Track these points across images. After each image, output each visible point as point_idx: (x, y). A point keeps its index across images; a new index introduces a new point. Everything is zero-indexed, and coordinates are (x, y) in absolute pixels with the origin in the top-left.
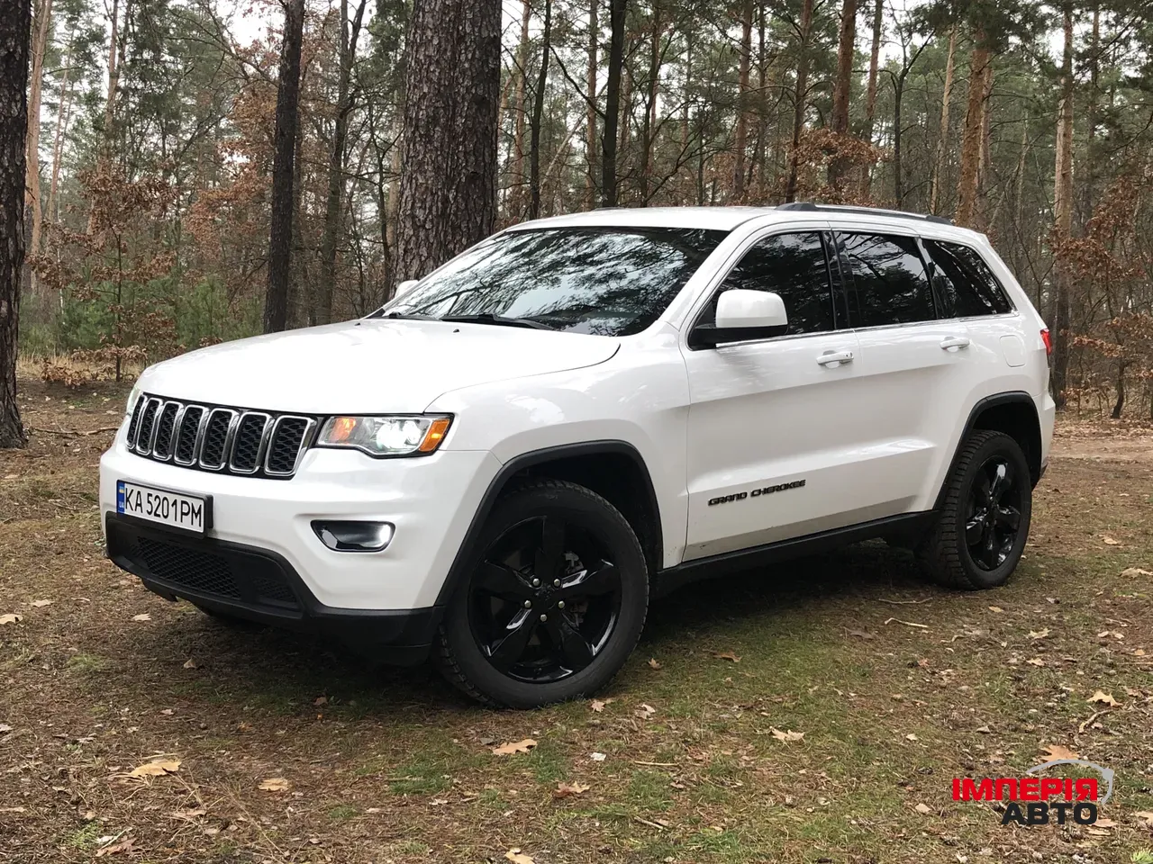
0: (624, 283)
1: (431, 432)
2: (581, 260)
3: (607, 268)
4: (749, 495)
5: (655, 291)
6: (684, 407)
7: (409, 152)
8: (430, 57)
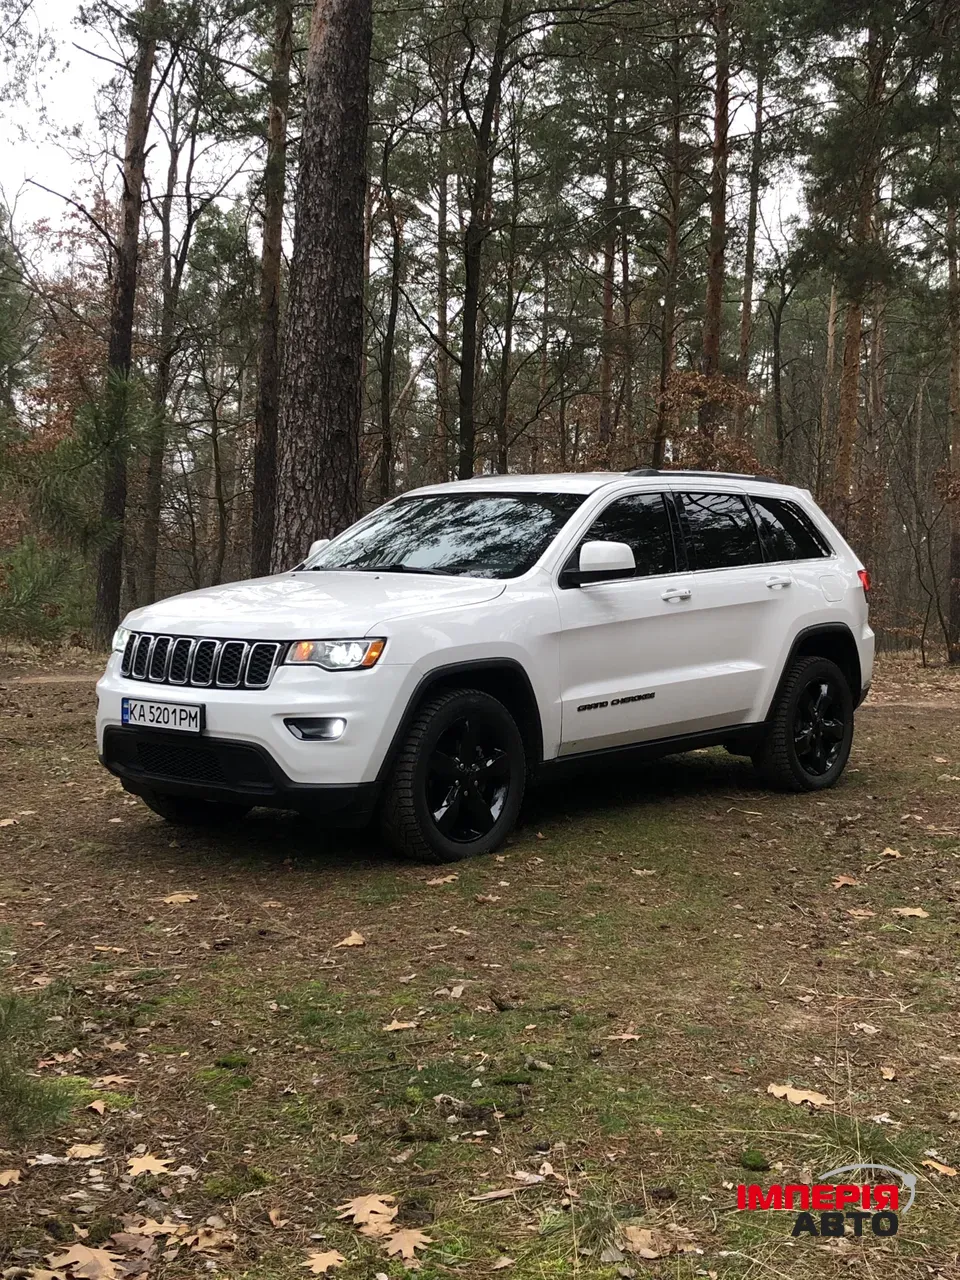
0: (498, 539)
1: (371, 651)
2: (458, 522)
3: (484, 528)
4: (609, 703)
5: (527, 545)
6: (557, 633)
7: (288, 418)
8: (307, 328)
